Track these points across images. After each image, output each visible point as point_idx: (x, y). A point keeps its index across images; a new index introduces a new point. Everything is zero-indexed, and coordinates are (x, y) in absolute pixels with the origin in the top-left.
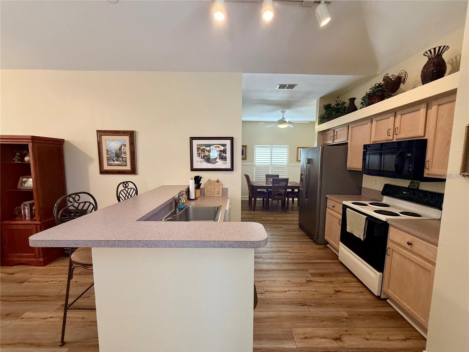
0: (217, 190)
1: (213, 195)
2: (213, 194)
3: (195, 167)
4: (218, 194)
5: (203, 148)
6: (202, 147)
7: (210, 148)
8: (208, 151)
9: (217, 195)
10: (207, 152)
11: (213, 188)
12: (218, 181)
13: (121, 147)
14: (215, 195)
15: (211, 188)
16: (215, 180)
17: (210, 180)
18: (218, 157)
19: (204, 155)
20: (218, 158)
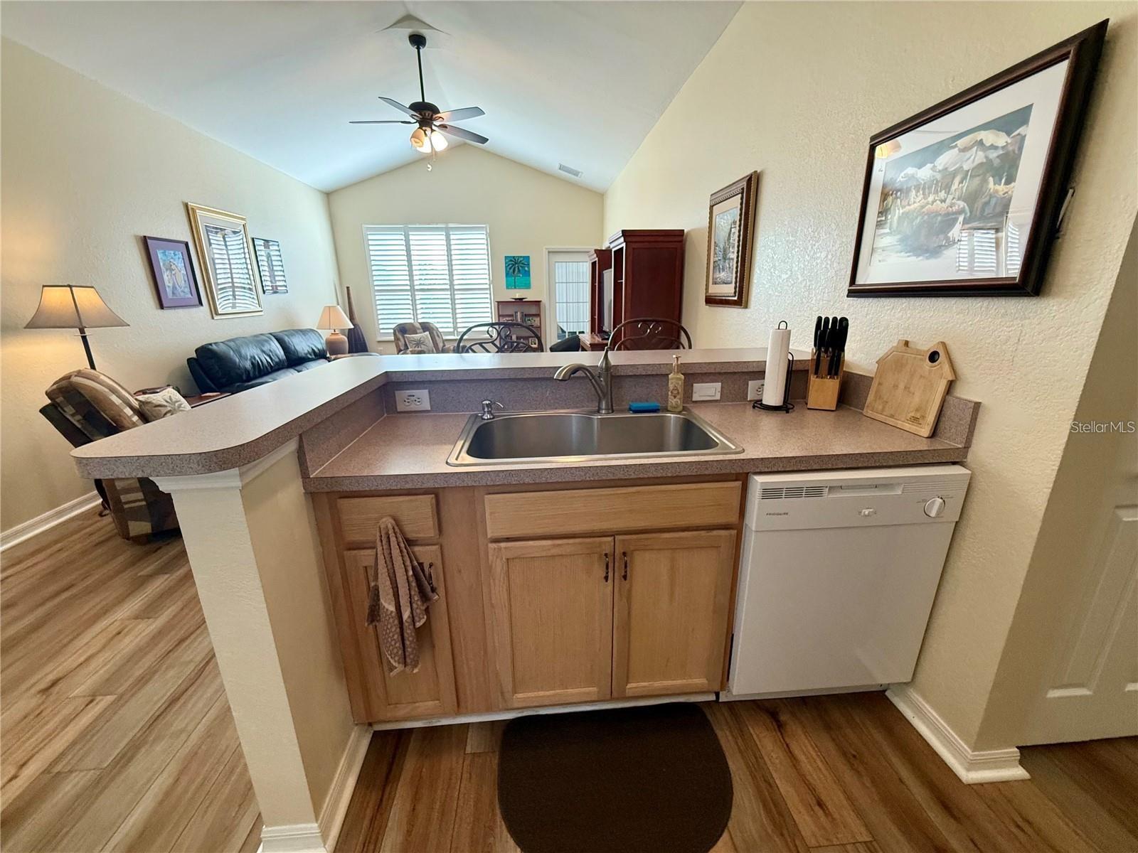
0: (916, 400)
1: (891, 421)
2: (892, 416)
3: (863, 279)
4: (915, 420)
5: (906, 175)
6: (902, 174)
7: (933, 169)
8: (924, 189)
9: (907, 426)
10: (918, 191)
11: (902, 386)
12: (933, 357)
13: (731, 231)
14: (899, 424)
15: (896, 386)
16: (927, 346)
17: (907, 343)
18: (961, 211)
19: (901, 211)
20: (961, 219)
